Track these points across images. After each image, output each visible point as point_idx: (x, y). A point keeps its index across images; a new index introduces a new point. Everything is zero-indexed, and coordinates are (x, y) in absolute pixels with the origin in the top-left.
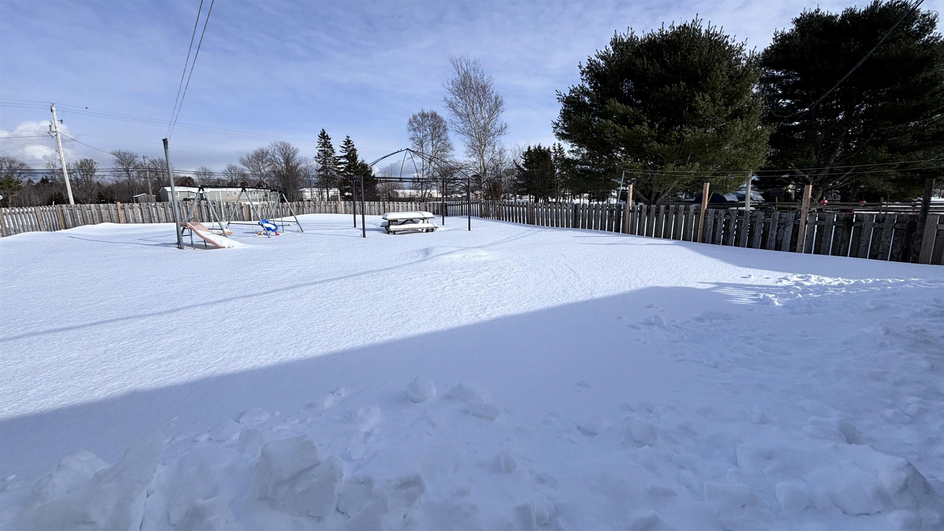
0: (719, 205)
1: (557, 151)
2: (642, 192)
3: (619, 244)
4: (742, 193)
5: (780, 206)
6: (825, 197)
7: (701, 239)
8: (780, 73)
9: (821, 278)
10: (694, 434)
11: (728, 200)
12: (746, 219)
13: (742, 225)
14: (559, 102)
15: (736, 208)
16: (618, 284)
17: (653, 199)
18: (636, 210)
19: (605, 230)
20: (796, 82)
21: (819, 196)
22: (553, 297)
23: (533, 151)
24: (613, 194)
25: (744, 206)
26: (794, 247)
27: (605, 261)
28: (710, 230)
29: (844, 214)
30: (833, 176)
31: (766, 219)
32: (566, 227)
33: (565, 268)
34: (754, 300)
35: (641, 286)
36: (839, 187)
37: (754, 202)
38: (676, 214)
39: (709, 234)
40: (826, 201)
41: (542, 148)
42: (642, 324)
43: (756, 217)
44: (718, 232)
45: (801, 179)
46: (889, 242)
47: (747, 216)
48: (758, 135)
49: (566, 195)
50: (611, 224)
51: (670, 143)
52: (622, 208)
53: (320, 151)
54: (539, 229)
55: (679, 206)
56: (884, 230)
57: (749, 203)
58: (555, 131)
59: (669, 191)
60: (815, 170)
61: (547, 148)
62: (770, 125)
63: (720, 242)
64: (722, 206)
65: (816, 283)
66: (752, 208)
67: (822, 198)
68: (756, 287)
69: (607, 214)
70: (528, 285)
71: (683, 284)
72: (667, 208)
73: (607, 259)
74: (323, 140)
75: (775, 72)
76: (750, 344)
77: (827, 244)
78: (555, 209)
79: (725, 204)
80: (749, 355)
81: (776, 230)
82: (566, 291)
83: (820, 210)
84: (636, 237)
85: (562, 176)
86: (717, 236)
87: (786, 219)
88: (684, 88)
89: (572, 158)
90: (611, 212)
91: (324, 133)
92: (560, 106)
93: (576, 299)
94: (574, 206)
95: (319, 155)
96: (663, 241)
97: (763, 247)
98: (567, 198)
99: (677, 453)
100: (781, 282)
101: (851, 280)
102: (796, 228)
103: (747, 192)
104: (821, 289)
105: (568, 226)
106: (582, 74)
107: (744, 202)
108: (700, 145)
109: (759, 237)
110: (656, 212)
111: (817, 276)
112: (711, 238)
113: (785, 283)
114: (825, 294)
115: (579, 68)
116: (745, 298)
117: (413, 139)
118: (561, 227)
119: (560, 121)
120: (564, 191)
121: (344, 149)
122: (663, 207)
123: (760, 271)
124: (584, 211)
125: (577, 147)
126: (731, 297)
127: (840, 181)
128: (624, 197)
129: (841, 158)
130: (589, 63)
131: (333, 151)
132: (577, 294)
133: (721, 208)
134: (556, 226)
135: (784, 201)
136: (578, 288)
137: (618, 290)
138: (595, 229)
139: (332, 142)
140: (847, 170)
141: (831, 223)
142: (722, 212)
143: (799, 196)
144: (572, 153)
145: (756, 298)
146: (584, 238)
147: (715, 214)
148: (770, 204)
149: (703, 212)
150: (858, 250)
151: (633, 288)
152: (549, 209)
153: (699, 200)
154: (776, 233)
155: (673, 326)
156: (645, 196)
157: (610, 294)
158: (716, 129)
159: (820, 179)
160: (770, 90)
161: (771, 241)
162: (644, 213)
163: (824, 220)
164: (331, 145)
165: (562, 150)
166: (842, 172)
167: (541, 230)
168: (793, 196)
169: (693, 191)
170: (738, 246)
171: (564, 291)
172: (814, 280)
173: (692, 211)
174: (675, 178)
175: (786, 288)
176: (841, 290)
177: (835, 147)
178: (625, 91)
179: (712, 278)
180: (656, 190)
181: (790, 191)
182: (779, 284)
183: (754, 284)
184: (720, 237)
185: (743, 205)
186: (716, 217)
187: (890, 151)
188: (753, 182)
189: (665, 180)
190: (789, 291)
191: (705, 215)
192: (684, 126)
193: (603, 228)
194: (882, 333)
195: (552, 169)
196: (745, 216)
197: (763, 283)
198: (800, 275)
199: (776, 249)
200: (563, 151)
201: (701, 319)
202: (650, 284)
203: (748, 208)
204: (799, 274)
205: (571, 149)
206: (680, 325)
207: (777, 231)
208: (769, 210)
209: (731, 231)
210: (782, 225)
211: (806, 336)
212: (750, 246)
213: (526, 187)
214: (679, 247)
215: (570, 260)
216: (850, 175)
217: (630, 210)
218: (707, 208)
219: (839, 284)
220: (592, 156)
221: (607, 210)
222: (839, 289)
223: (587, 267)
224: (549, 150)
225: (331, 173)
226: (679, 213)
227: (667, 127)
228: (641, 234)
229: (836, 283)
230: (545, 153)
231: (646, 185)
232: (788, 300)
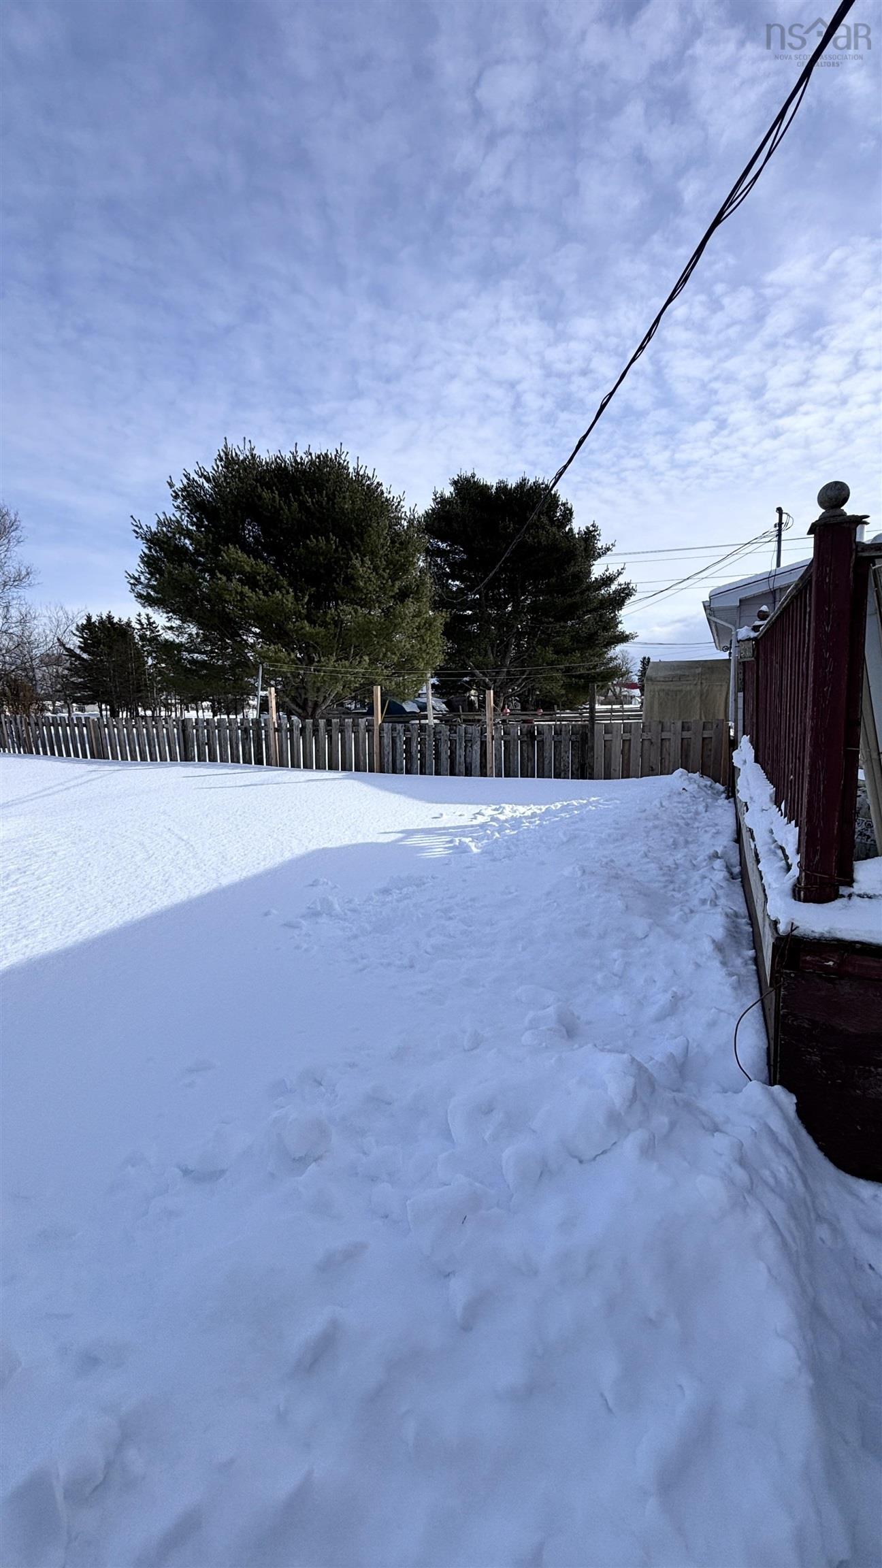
0: (399, 717)
1: (145, 626)
2: (294, 700)
3: (262, 785)
4: (423, 701)
5: (465, 718)
6: (506, 706)
7: (378, 768)
8: (445, 545)
9: (515, 808)
10: (389, 1104)
11: (408, 710)
12: (429, 736)
13: (425, 744)
14: (137, 538)
15: (418, 722)
16: (264, 853)
17: (310, 710)
18: (285, 728)
19: (239, 762)
20: (462, 559)
21: (502, 705)
22: (143, 899)
23: (97, 624)
24: (251, 702)
25: (427, 719)
26: (485, 770)
27: (240, 815)
28: (389, 753)
29: (526, 725)
30: (511, 680)
31: (451, 735)
32: (171, 760)
33: (168, 837)
34: (449, 848)
35: (299, 851)
36: (518, 693)
37: (437, 713)
38: (342, 731)
39: (388, 760)
40: (508, 711)
41: (116, 620)
42: (303, 917)
43: (440, 732)
44: (398, 757)
45: (482, 683)
46: (568, 757)
47: (429, 731)
48: (429, 623)
49: (171, 704)
50: (247, 751)
51: (324, 624)
52: (263, 725)
54: (117, 768)
55: (344, 720)
56: (563, 744)
57: (432, 714)
58: (133, 590)
59: (331, 698)
60: (493, 672)
61: (125, 620)
62: (442, 611)
63: (402, 769)
64: (402, 720)
65: (511, 814)
66: (437, 721)
67: (503, 708)
68: (450, 831)
69: (240, 734)
70: (90, 882)
71: (360, 840)
72: (329, 723)
73: (244, 812)
75: (440, 543)
76: (450, 918)
77: (516, 764)
78: (144, 730)
79: (405, 715)
80: (450, 936)
81: (464, 749)
82: (170, 880)
83: (504, 721)
84: (289, 770)
85: (159, 671)
86: (398, 762)
87: (472, 734)
88: (336, 545)
89: (172, 640)
90: (246, 731)
92: (141, 547)
93: (190, 892)
94: (180, 723)
96: (328, 773)
97: (452, 773)
98: (173, 709)
99: (365, 1153)
100: (475, 818)
101: (542, 807)
102: (483, 744)
103: (428, 698)
104: (516, 822)
105: (173, 759)
106: (176, 497)
107: (426, 713)
108: (364, 631)
109: (446, 759)
110: (314, 731)
111: (511, 806)
112: (391, 764)
113: (480, 819)
114: (521, 829)
115: (169, 487)
116: (438, 849)
118: (161, 760)
119: (142, 573)
120: (167, 696)
122: (322, 722)
123: (452, 807)
124: (200, 731)
125: (178, 622)
126: (422, 849)
127: (518, 686)
128: (264, 707)
129: (516, 659)
130: (185, 481)
132: (191, 883)
133: (399, 722)
134: (151, 760)
135: (469, 711)
136: (193, 871)
137: (263, 864)
138: (221, 761)
140: (523, 673)
141: (516, 738)
142: (400, 727)
143: (482, 703)
144: (170, 632)
145: (451, 845)
146: (203, 778)
147: (392, 730)
148: (455, 715)
149: (376, 728)
150: (543, 767)
151: (288, 856)
152: (134, 730)
153: (371, 712)
154: (464, 753)
155: (349, 910)
156: (298, 705)
157: (249, 874)
158: (383, 611)
159: (499, 683)
160: (436, 565)
161: (460, 763)
162: (296, 733)
163: (509, 734)
165: (154, 625)
166: (517, 675)
167: (120, 768)
168: (477, 705)
169: (365, 698)
170: (425, 774)
171: (166, 881)
172: (508, 811)
173: (362, 727)
174: (336, 680)
175: (483, 826)
176: (535, 822)
177: (507, 646)
178: (248, 538)
179: (397, 824)
180: (311, 697)
181: (472, 698)
182: (475, 822)
183: (447, 826)
184: (402, 762)
185: (426, 717)
186: (395, 735)
187: (557, 652)
188: (433, 686)
189: (325, 682)
190: (486, 831)
191: (380, 733)
192: (340, 602)
193: (235, 759)
194: (579, 873)
195: (139, 658)
196: (427, 733)
197: (457, 824)
198: (494, 807)
199: (466, 775)
200: (156, 628)
201: (386, 891)
202: (313, 846)
203: (431, 721)
204: (494, 804)
205: (168, 624)
206: (359, 907)
207: (465, 751)
208: (454, 723)
209: (414, 753)
210: (469, 742)
211: (510, 893)
212: (438, 773)
213: (90, 689)
214: (352, 781)
215: (177, 820)
216: (526, 679)
217: (275, 728)
218: (382, 722)
219: (532, 814)
220: (206, 640)
221: (239, 728)
222: (533, 820)
223: (209, 829)
224: (128, 624)
226: (346, 730)
227: (319, 601)
228: (295, 765)
229: (529, 813)
230: (123, 628)
231: (297, 688)
232: (486, 843)
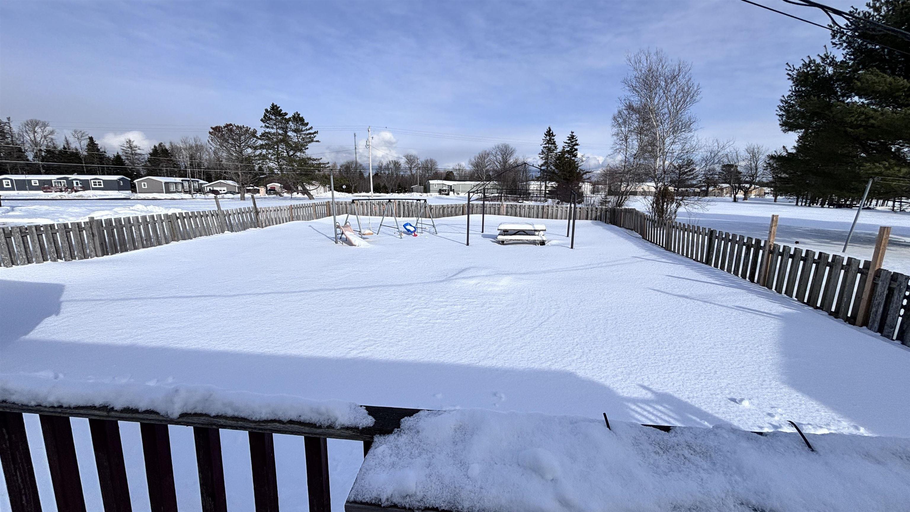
28: (879, 304)
38: (830, 267)
52: (762, 245)
53: (544, 147)
69: (744, 250)
74: (548, 138)
91: (550, 130)
95: (543, 152)
110: (801, 260)
112: (879, 317)
117: (617, 134)
121: (567, 145)
124: (720, 241)
131: (556, 147)
139: (556, 139)
149: (872, 273)
152: (686, 232)
164: (555, 142)
184: (895, 319)
225: (551, 168)
226: (834, 266)
